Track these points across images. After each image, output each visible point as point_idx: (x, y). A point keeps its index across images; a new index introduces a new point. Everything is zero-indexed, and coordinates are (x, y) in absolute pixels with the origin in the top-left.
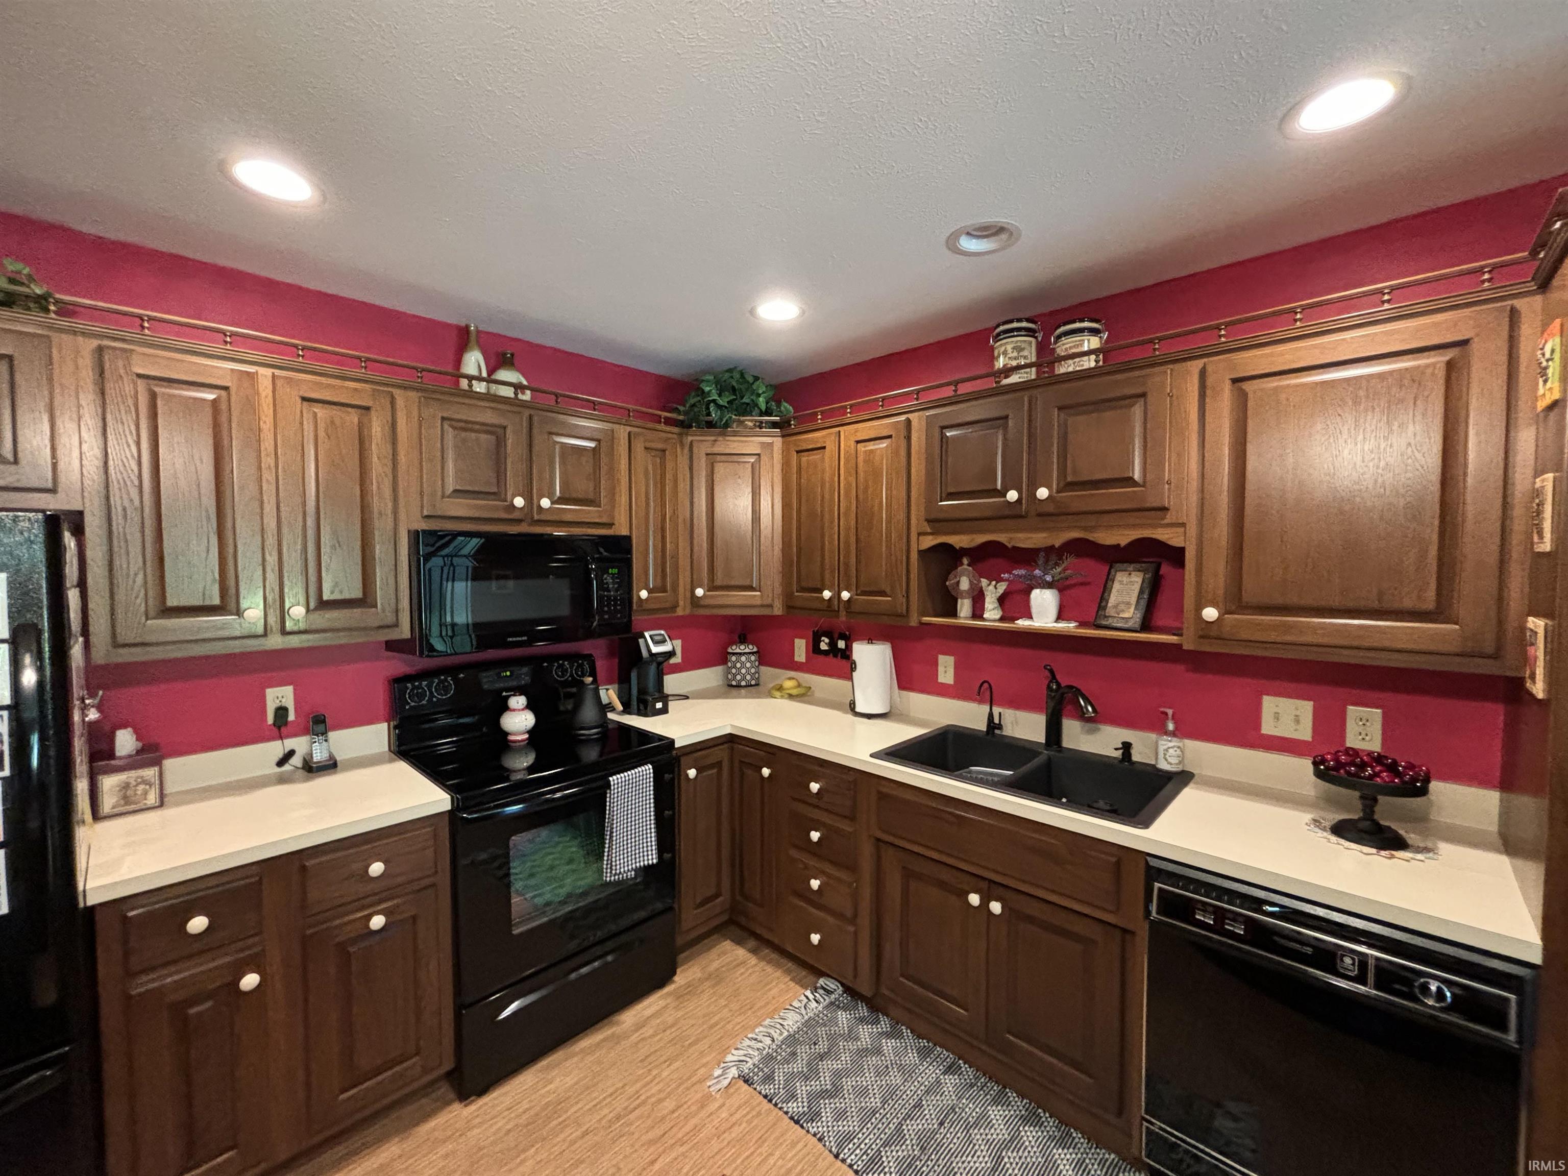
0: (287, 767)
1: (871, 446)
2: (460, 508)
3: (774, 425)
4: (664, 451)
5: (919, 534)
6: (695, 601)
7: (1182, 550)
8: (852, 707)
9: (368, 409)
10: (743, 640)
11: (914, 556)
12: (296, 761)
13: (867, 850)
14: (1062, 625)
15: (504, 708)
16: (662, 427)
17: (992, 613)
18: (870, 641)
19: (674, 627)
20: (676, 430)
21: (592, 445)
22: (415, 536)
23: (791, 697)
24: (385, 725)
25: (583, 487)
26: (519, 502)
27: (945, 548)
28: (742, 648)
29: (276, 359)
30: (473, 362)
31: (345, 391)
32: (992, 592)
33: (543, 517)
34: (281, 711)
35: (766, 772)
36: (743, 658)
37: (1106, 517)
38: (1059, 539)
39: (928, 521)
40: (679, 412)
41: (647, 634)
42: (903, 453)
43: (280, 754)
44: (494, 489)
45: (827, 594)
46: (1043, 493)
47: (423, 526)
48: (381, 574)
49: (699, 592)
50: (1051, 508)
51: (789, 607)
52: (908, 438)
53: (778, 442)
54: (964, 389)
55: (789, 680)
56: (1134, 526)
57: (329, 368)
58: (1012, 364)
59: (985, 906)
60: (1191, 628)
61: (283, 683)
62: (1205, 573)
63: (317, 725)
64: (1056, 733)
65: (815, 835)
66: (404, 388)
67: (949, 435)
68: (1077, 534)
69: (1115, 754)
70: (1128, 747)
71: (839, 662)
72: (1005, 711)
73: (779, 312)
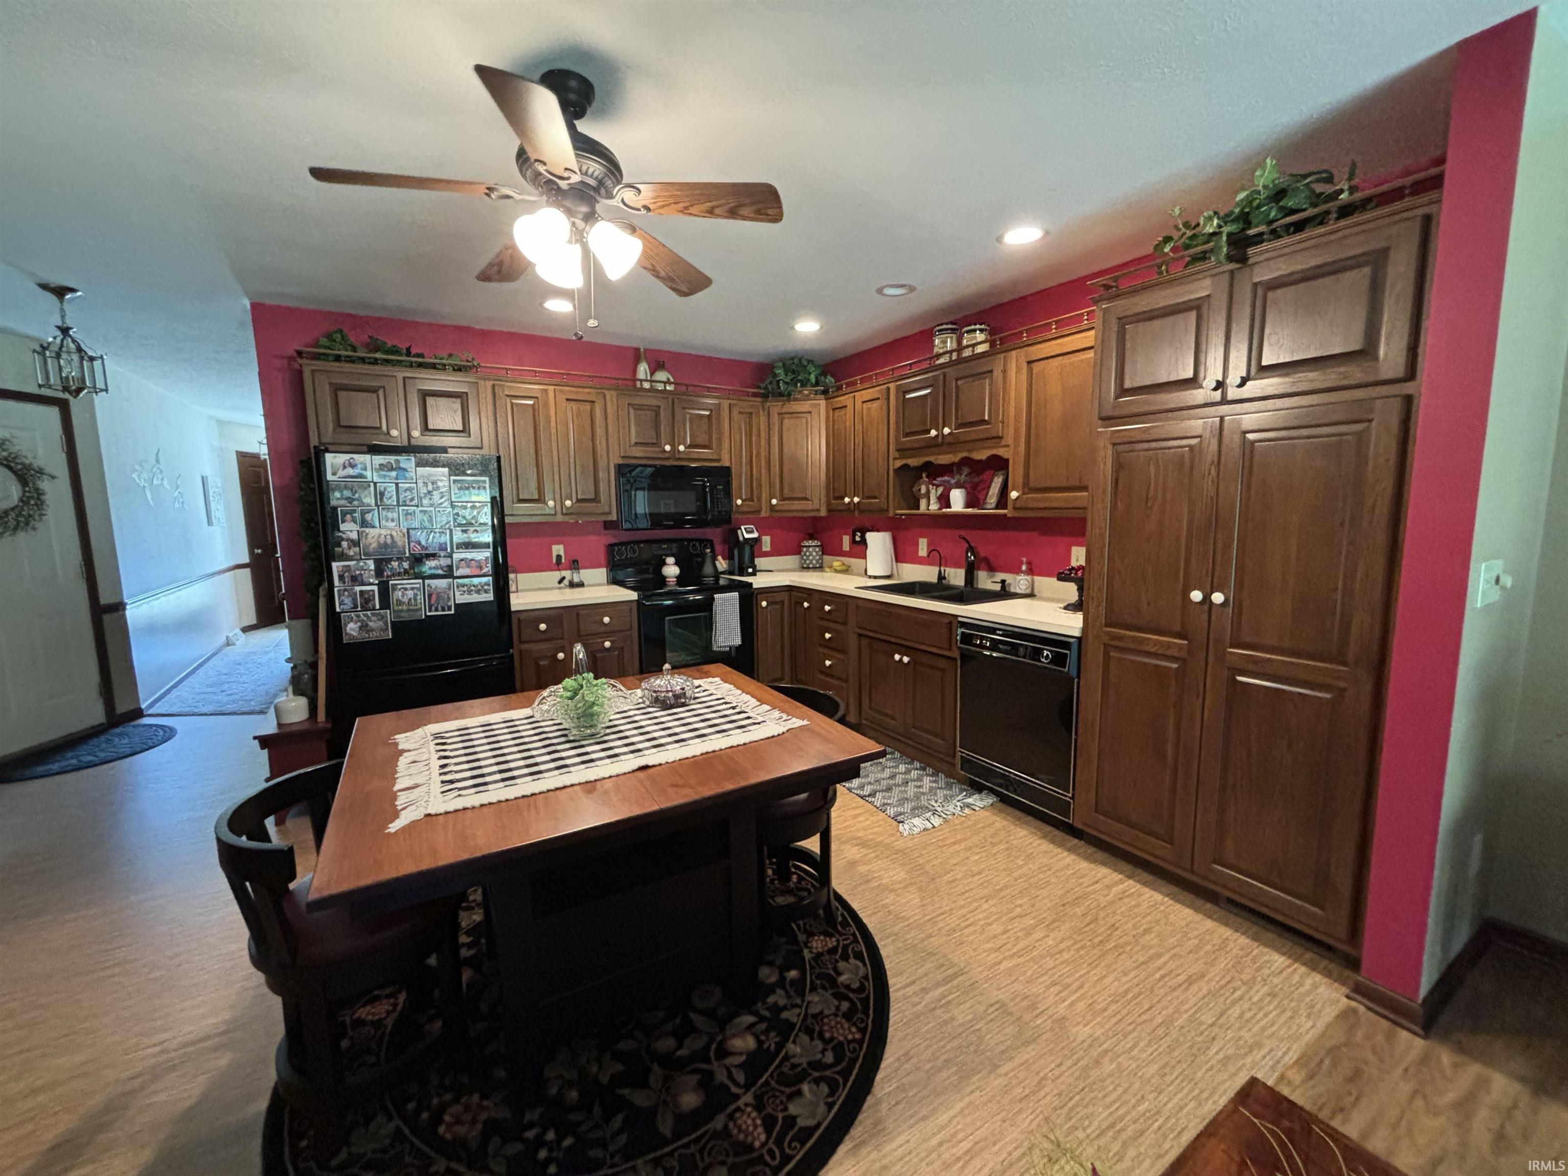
0: (562, 585)
1: (870, 405)
2: (638, 452)
3: (821, 392)
4: (751, 414)
5: (895, 459)
6: (772, 508)
7: (1007, 460)
8: (865, 570)
9: (593, 402)
10: (811, 537)
11: (891, 472)
12: (566, 582)
13: (853, 640)
14: (970, 510)
15: (664, 563)
16: (751, 399)
17: (934, 507)
18: (878, 531)
19: (763, 526)
20: (759, 399)
21: (708, 413)
22: (618, 467)
23: (837, 571)
24: (604, 570)
25: (702, 439)
26: (668, 448)
27: (906, 466)
28: (810, 543)
29: (554, 381)
30: (643, 370)
31: (584, 393)
32: (934, 493)
33: (681, 456)
34: (559, 557)
35: (806, 605)
36: (811, 549)
37: (976, 444)
38: (958, 458)
39: (898, 450)
40: (759, 387)
41: (743, 528)
42: (885, 408)
43: (559, 578)
44: (654, 441)
45: (847, 500)
46: (947, 431)
47: (621, 462)
48: (602, 486)
49: (775, 502)
50: (950, 439)
51: (830, 510)
52: (888, 399)
53: (823, 403)
54: (917, 367)
55: (839, 562)
56: (989, 448)
57: (577, 383)
58: (941, 351)
59: (901, 660)
60: (1010, 506)
61: (558, 543)
62: (1016, 472)
63: (575, 565)
64: (970, 578)
65: (828, 636)
66: (610, 389)
67: (908, 396)
68: (964, 454)
69: (998, 587)
70: (1003, 582)
71: (860, 549)
72: (948, 570)
73: (807, 327)
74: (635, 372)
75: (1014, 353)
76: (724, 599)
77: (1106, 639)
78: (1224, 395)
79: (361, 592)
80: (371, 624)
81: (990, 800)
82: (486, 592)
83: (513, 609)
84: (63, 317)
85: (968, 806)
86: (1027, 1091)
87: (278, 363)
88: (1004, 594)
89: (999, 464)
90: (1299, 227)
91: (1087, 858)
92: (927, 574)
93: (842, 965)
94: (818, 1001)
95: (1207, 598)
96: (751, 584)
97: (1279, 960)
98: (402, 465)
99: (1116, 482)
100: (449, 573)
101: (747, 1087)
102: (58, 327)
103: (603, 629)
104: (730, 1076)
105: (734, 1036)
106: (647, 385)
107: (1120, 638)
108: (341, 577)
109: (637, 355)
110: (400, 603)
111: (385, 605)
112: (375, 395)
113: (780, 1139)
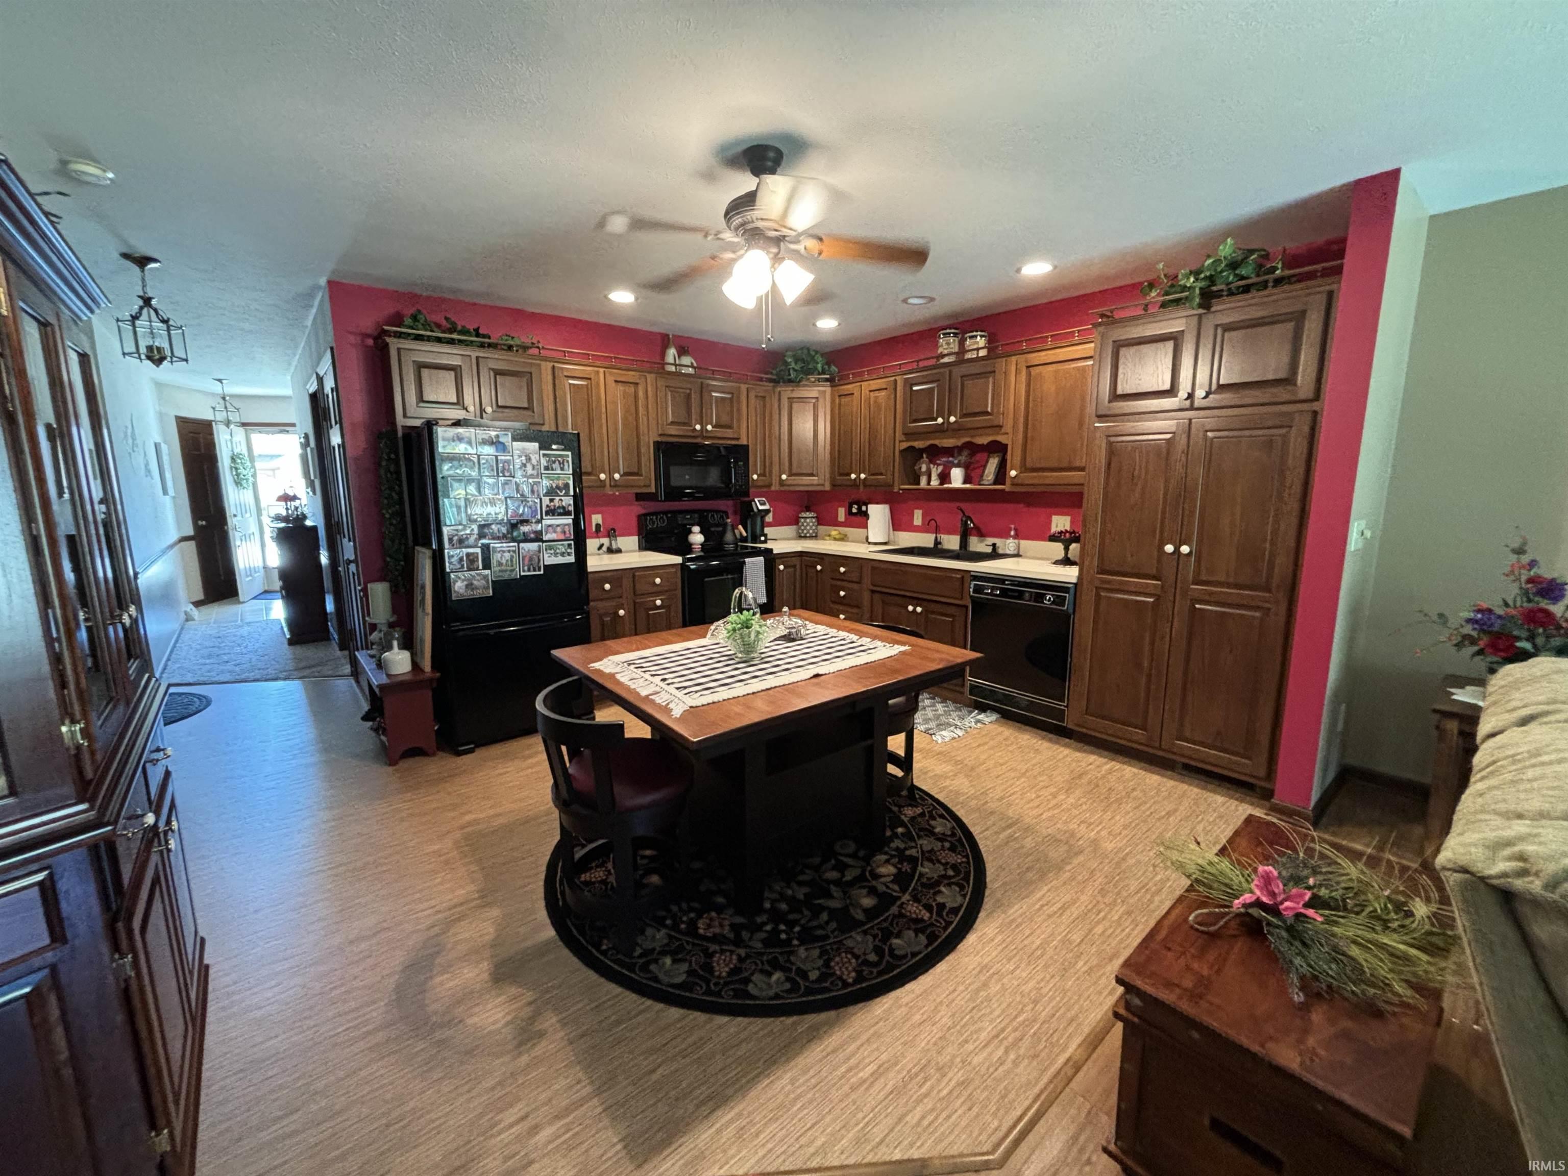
0: (604, 551)
1: (877, 394)
2: (673, 430)
3: (827, 380)
4: (764, 397)
5: (900, 442)
6: (782, 483)
7: (1007, 446)
8: (867, 538)
9: (637, 384)
10: (808, 509)
11: (897, 452)
12: (604, 548)
13: (866, 596)
14: (968, 486)
15: (690, 532)
16: (764, 383)
17: (935, 483)
18: (877, 503)
19: (772, 497)
20: (771, 385)
21: (729, 396)
22: (657, 445)
23: (835, 539)
24: (636, 538)
25: (725, 419)
26: (698, 427)
27: (912, 447)
28: (808, 514)
29: (607, 364)
30: (672, 352)
31: (631, 376)
32: (935, 471)
33: (710, 435)
34: (598, 526)
35: (819, 568)
36: (808, 520)
37: (980, 431)
38: (959, 443)
39: (905, 434)
40: (772, 374)
41: (756, 499)
42: (892, 397)
43: (598, 545)
44: (687, 421)
45: (853, 476)
46: (952, 419)
47: (659, 439)
48: (644, 461)
49: (784, 477)
50: (956, 426)
51: (833, 485)
52: (895, 389)
53: (828, 390)
54: (921, 364)
55: (834, 531)
56: (989, 435)
57: (623, 366)
58: (946, 352)
59: (914, 610)
60: (1008, 481)
61: (598, 513)
62: (1014, 455)
63: (612, 533)
64: (964, 543)
65: (842, 593)
66: (650, 372)
67: (915, 388)
68: (967, 439)
69: (989, 550)
70: (994, 545)
71: (860, 519)
72: (942, 536)
73: (827, 324)
74: (663, 355)
75: (1014, 359)
76: (753, 563)
77: (1097, 583)
78: (1192, 403)
79: (468, 555)
80: (475, 582)
81: (994, 717)
82: (569, 554)
83: (589, 570)
84: (144, 286)
85: (978, 721)
86: (1085, 877)
87: (352, 339)
88: (995, 555)
89: (999, 448)
90: (1246, 289)
91: (1079, 750)
92: (926, 540)
93: (933, 823)
94: (926, 843)
95: (1177, 550)
96: (771, 550)
97: (1220, 799)
98: (501, 440)
99: (1109, 464)
100: (538, 537)
101: (904, 890)
102: (139, 297)
103: (655, 589)
104: (888, 887)
105: (878, 867)
106: (673, 369)
107: (1109, 582)
108: (451, 540)
109: (664, 341)
110: (500, 564)
111: (487, 565)
112: (452, 373)
113: (939, 914)
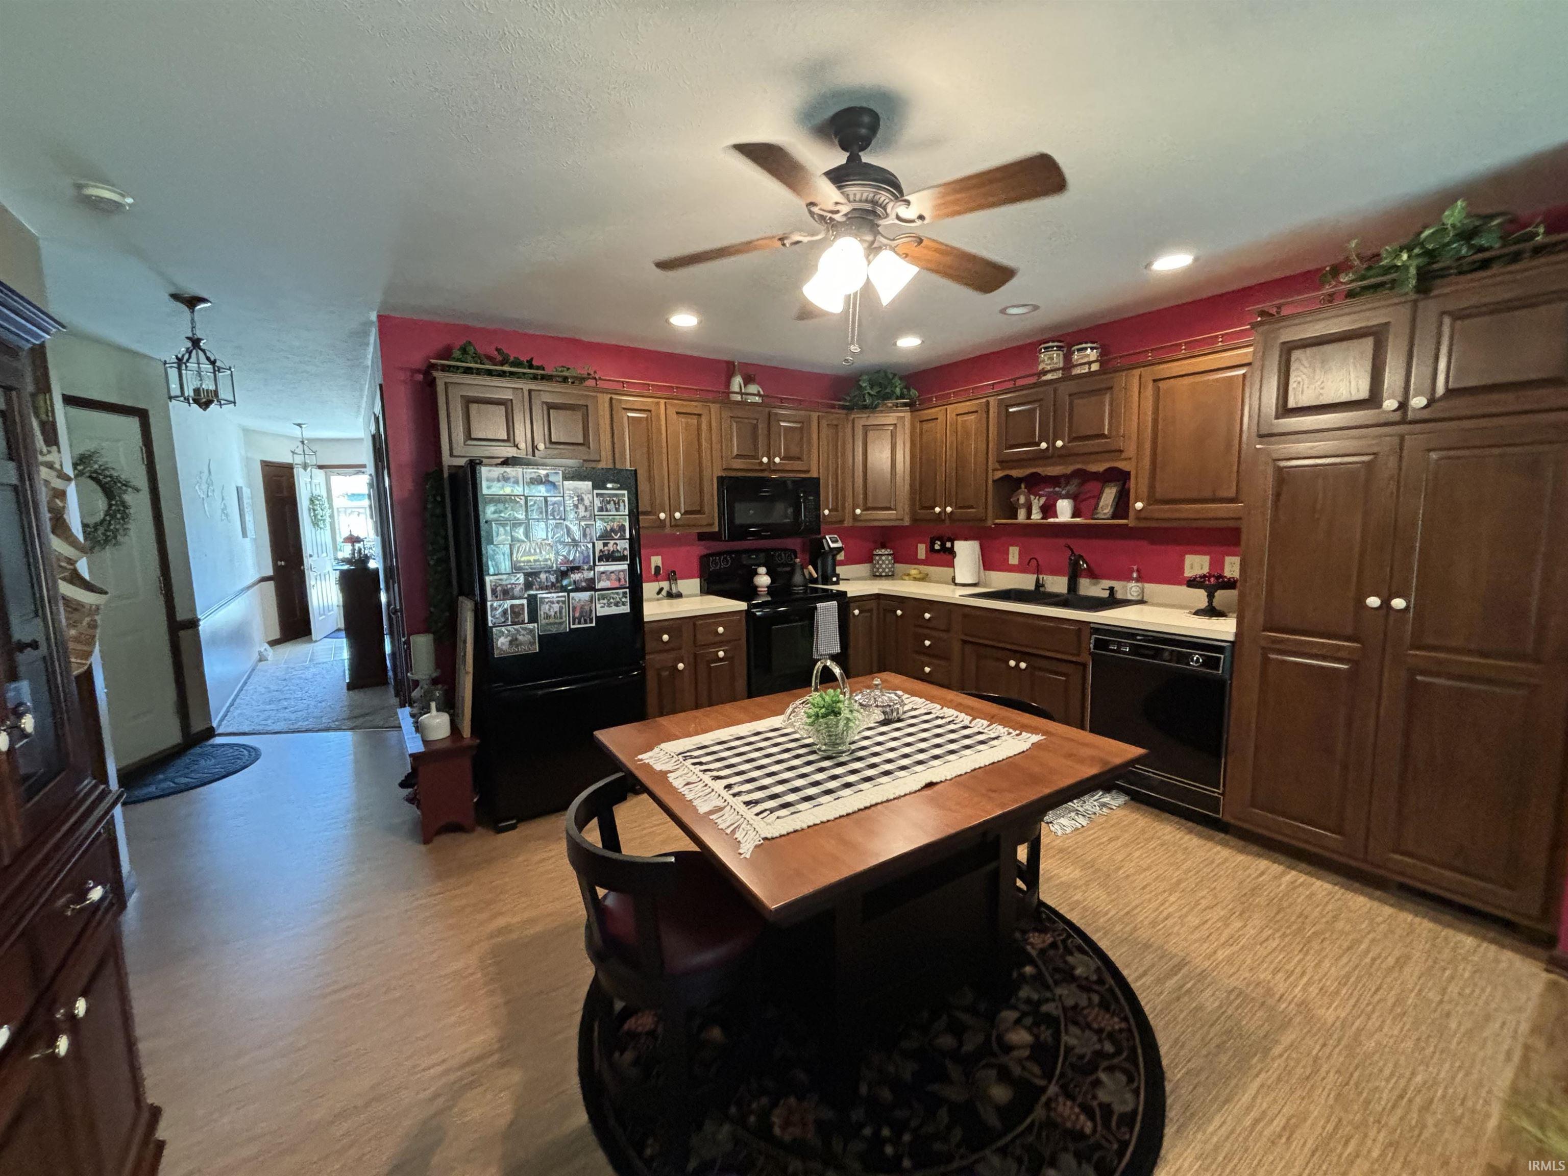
0: (660, 596)
1: (966, 418)
2: (738, 464)
3: (905, 405)
4: (837, 426)
5: (994, 470)
6: (855, 518)
7: (1129, 473)
8: (954, 579)
9: (700, 415)
10: (883, 546)
11: (990, 482)
12: (664, 593)
13: (956, 647)
14: (1078, 520)
15: (756, 573)
16: (837, 411)
17: (1036, 516)
18: (966, 539)
19: (844, 534)
20: (845, 412)
21: (799, 425)
22: (721, 480)
23: (915, 579)
24: (698, 580)
25: (794, 451)
26: (765, 460)
27: (1008, 477)
28: (883, 551)
29: (666, 394)
30: (737, 382)
31: (694, 407)
32: (1037, 503)
33: (778, 468)
34: (656, 568)
35: (899, 612)
36: (884, 558)
37: (1093, 457)
38: (1069, 470)
39: (1001, 462)
40: (845, 400)
41: (827, 537)
42: (984, 420)
43: (657, 590)
44: (753, 454)
45: (937, 510)
46: (1059, 443)
47: (723, 474)
48: (706, 498)
49: (858, 511)
50: (1063, 452)
51: (915, 520)
52: (988, 412)
53: (907, 415)
54: (1019, 383)
55: (914, 571)
56: (1107, 461)
57: (685, 395)
58: (1049, 368)
59: (1017, 665)
60: (1132, 514)
61: (657, 555)
62: (1139, 484)
63: (672, 577)
64: (1073, 586)
65: (927, 643)
66: (714, 402)
67: (1011, 410)
68: (1079, 466)
69: (1106, 594)
70: (1112, 589)
71: (947, 556)
72: (1045, 577)
73: (909, 343)
74: (728, 384)
75: (1137, 372)
76: (826, 608)
77: (1263, 643)
78: (1405, 413)
79: (512, 606)
80: (520, 638)
81: (1121, 799)
82: (624, 604)
83: (646, 620)
84: (193, 328)
85: (1104, 805)
86: (1308, 1071)
87: (402, 376)
88: (1112, 602)
89: (1120, 477)
90: (1485, 264)
91: (1242, 851)
92: (1026, 581)
93: (1070, 959)
94: (1067, 994)
95: (1386, 604)
96: (845, 593)
98: (551, 479)
99: (1278, 495)
100: (590, 586)
101: (1047, 1078)
102: (188, 338)
103: (718, 639)
104: (1024, 1068)
105: (1007, 1030)
106: (739, 398)
107: (1282, 641)
108: (494, 592)
109: (729, 369)
110: (548, 617)
111: (533, 618)
112: (503, 408)
113: (1107, 1125)
